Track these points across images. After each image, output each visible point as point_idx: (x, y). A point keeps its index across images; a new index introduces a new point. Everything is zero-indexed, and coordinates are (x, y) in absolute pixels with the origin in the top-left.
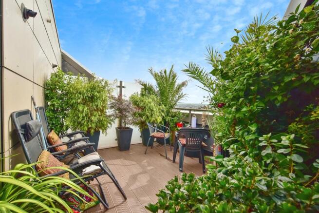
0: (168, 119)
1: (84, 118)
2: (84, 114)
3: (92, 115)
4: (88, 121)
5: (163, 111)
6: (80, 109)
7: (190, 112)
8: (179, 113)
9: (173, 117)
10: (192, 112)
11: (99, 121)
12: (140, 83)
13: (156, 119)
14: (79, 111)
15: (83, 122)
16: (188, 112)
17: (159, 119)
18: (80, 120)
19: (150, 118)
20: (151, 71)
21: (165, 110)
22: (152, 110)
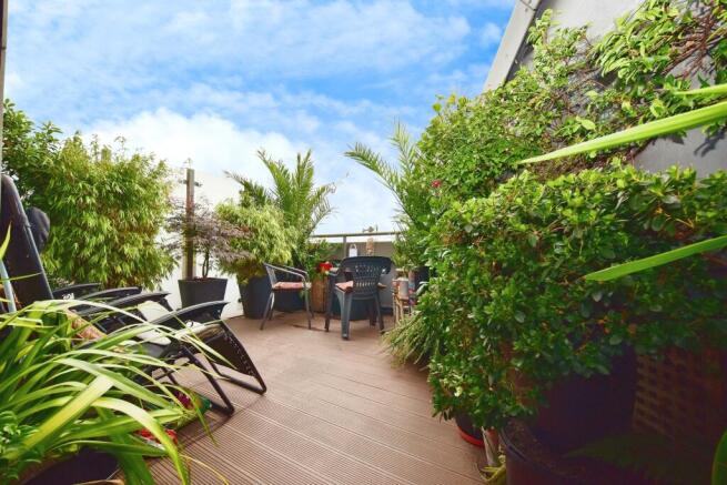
0: (303, 255)
1: (98, 248)
2: (101, 238)
3: (122, 241)
4: (111, 259)
5: (292, 239)
6: (92, 222)
7: (345, 240)
8: (324, 244)
9: (311, 252)
10: (349, 240)
11: (143, 256)
12: (237, 178)
13: (281, 256)
14: (85, 227)
15: (95, 259)
16: (340, 240)
17: (288, 256)
18: (87, 253)
19: (267, 254)
20: (262, 155)
21: (297, 237)
22: (271, 237)
